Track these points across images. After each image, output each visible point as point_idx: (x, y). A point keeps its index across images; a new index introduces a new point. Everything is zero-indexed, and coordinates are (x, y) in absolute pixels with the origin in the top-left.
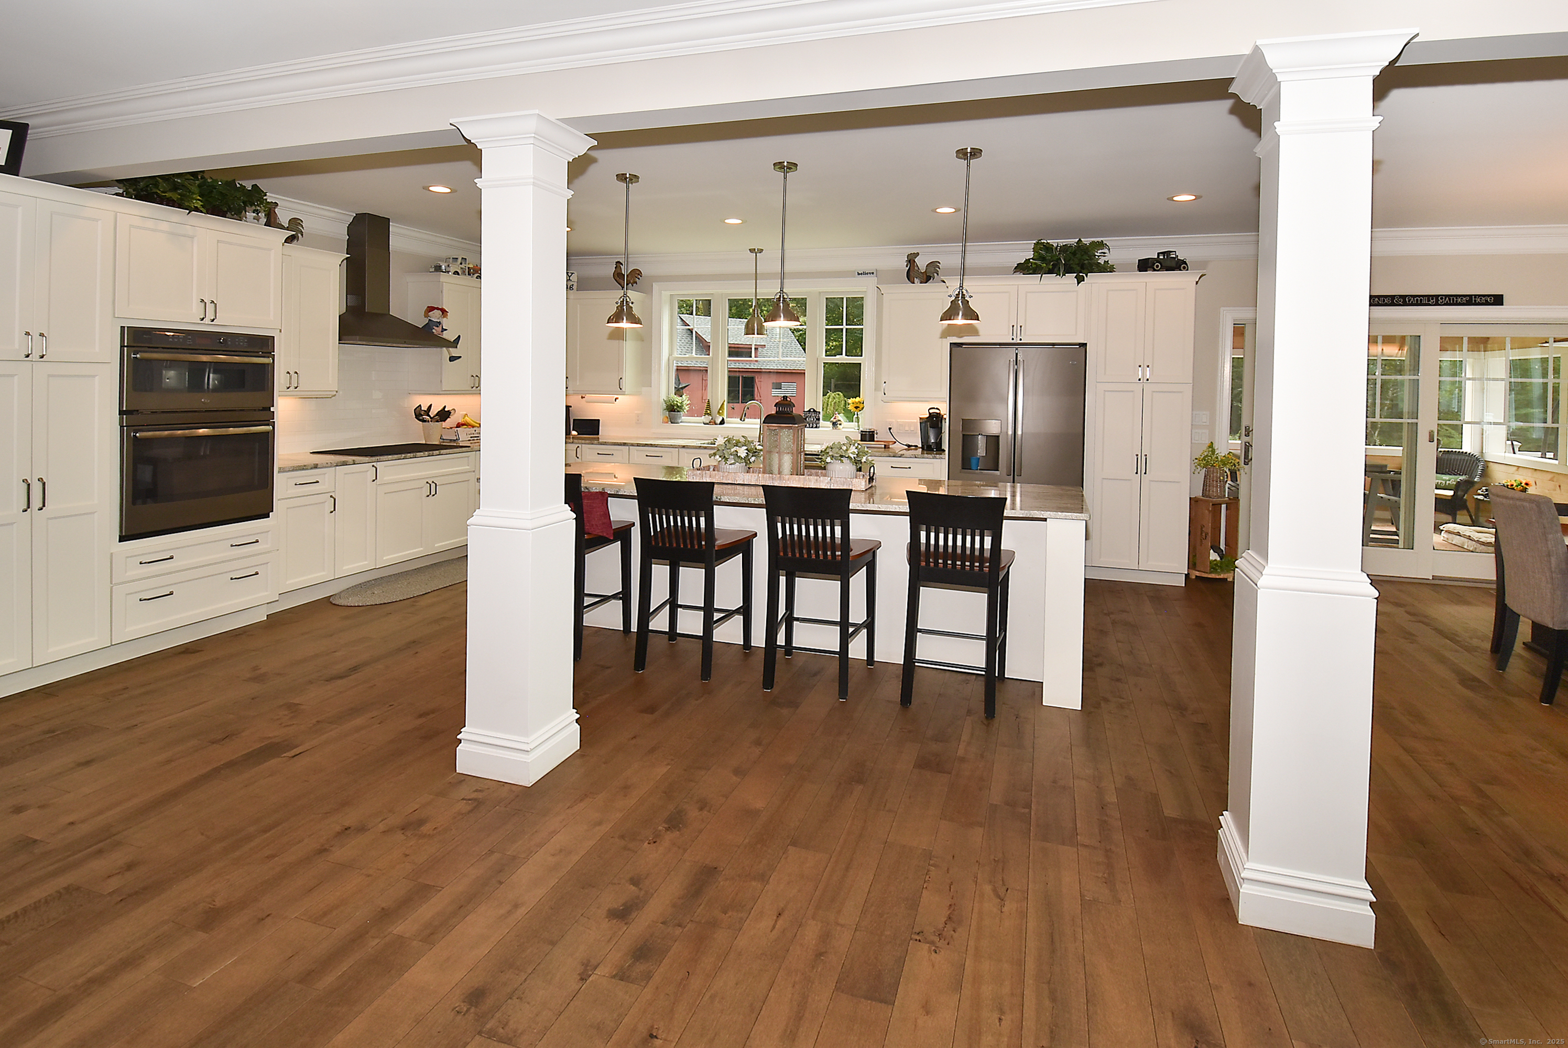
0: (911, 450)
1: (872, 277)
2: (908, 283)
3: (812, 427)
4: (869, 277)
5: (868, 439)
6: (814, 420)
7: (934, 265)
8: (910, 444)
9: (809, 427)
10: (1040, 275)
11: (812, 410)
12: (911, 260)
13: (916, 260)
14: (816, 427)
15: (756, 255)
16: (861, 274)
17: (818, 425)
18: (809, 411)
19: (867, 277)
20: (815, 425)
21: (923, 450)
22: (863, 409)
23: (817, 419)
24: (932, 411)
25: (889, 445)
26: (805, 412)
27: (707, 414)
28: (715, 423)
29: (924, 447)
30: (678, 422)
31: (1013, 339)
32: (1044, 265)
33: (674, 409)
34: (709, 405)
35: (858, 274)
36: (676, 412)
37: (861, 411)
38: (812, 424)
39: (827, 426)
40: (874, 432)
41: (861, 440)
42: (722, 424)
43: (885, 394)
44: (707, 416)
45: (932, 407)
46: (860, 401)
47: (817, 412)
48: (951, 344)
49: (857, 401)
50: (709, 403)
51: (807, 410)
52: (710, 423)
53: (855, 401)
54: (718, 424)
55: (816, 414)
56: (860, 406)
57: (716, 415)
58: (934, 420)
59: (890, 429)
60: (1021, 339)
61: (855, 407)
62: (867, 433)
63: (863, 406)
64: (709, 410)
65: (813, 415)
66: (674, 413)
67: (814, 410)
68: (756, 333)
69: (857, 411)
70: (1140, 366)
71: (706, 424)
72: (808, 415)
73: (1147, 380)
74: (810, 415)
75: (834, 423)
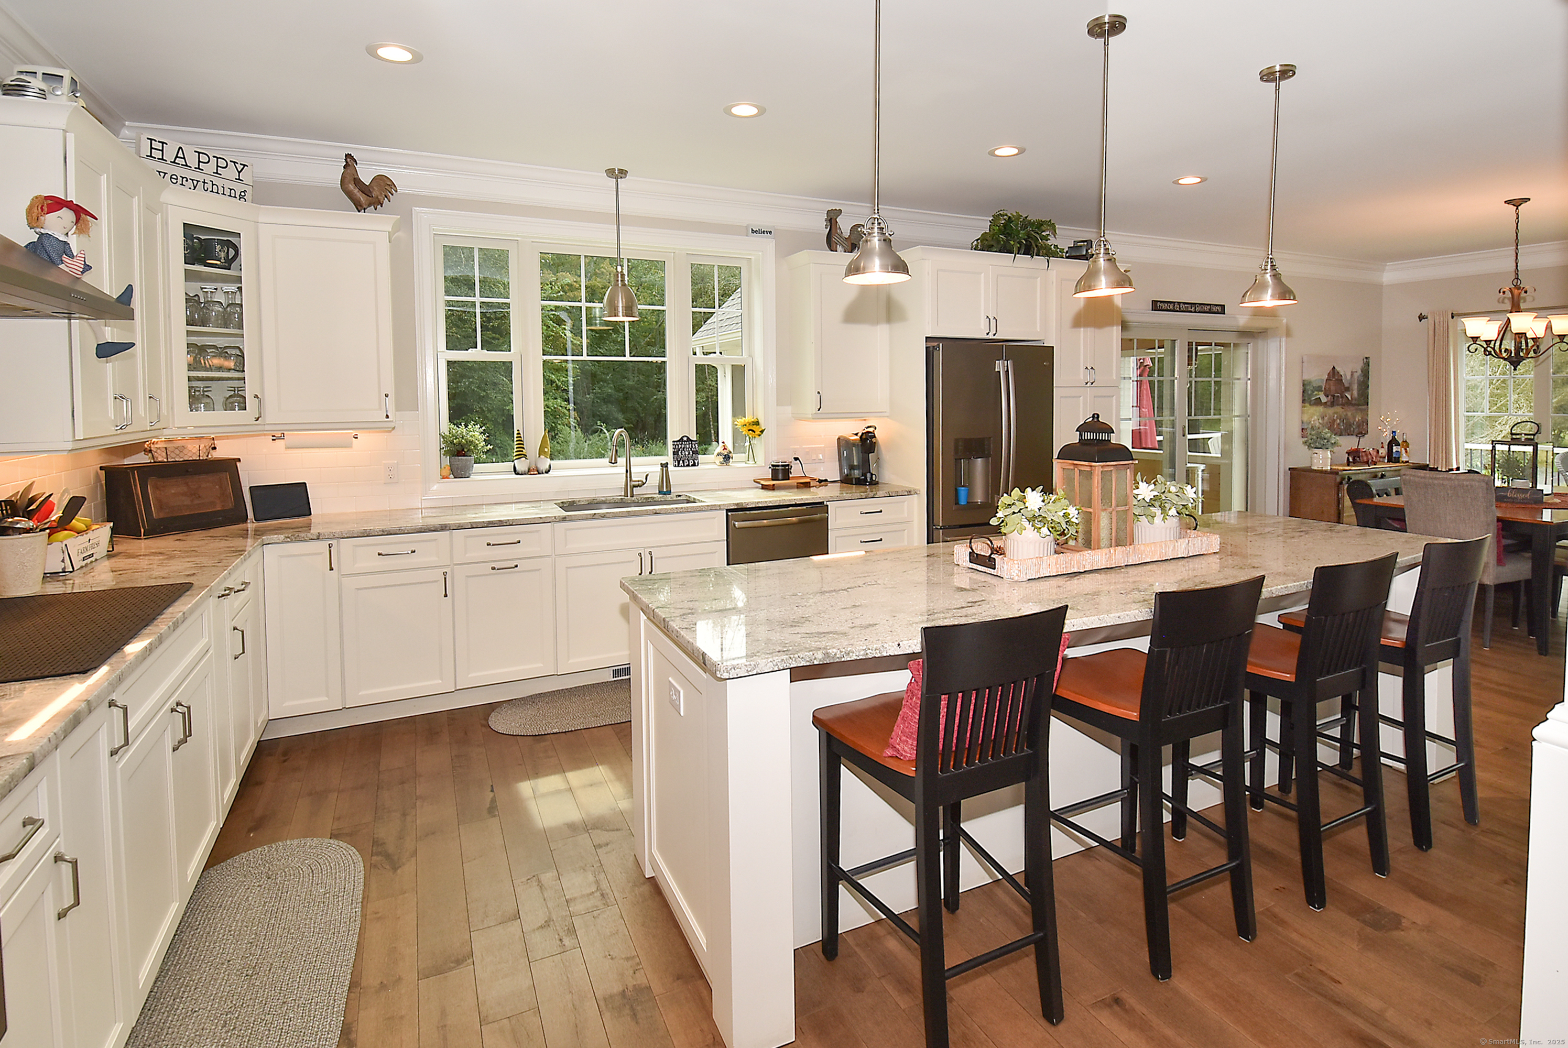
1: (769, 238)
2: (827, 251)
3: (688, 465)
4: (766, 237)
5: (780, 477)
6: (689, 453)
7: (860, 230)
8: (821, 478)
9: (684, 466)
10: (1013, 255)
11: (685, 439)
12: (832, 219)
13: (837, 220)
14: (694, 465)
15: (617, 181)
16: (756, 232)
17: (696, 462)
18: (681, 440)
19: (762, 237)
20: (691, 463)
21: (844, 485)
22: (762, 432)
23: (693, 452)
24: (867, 430)
25: (810, 482)
26: (674, 442)
27: (522, 455)
28: (538, 471)
29: (846, 480)
30: (467, 475)
31: (988, 334)
32: (1012, 243)
33: (463, 450)
34: (521, 441)
35: (753, 231)
36: (464, 456)
37: (760, 435)
38: (689, 461)
39: (709, 461)
40: (788, 465)
41: (773, 480)
42: (549, 471)
43: (819, 410)
44: (522, 459)
45: (869, 425)
46: (753, 420)
47: (692, 441)
48: (926, 338)
49: (750, 421)
50: (520, 437)
51: (678, 439)
52: (529, 472)
53: (747, 421)
54: (543, 473)
55: (692, 444)
56: (754, 428)
57: (538, 456)
58: (867, 442)
59: (796, 459)
60: (994, 335)
61: (749, 430)
62: (780, 468)
63: (760, 428)
64: (523, 448)
65: (688, 446)
66: (460, 458)
67: (688, 438)
68: (621, 314)
69: (750, 436)
70: (1087, 368)
71: (522, 474)
72: (680, 446)
73: (1092, 383)
74: (683, 446)
75: (725, 456)
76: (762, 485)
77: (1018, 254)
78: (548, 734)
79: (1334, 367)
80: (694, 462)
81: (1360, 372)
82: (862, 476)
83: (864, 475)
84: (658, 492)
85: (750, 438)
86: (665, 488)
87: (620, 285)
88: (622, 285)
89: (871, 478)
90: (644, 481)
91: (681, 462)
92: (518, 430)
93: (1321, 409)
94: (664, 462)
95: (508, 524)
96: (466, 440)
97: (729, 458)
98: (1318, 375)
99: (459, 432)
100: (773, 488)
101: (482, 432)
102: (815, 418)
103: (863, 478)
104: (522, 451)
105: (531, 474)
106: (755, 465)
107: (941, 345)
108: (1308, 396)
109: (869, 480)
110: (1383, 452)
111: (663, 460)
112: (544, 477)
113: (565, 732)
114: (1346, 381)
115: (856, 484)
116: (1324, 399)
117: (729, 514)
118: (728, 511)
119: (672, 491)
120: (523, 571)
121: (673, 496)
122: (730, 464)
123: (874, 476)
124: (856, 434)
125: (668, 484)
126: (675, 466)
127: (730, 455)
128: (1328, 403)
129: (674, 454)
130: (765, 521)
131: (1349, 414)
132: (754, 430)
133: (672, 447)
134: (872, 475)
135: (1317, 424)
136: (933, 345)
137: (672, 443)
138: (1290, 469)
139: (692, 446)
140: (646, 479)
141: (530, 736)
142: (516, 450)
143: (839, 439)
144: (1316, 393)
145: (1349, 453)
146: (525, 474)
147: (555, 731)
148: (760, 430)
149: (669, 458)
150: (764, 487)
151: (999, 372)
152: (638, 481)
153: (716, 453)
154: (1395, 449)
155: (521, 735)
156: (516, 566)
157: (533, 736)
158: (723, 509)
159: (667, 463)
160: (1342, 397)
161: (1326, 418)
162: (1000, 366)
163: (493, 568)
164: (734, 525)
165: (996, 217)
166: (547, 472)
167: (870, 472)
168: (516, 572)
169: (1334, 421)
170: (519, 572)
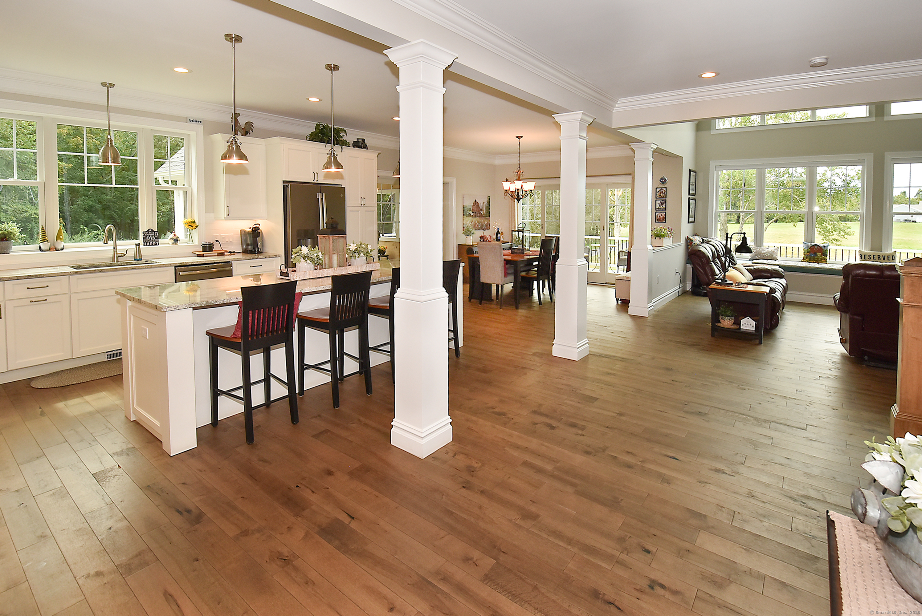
0: (232, 255)
1: (199, 124)
3: (153, 245)
4: (198, 124)
5: (207, 250)
6: (153, 238)
7: (249, 125)
8: (231, 251)
9: (150, 245)
10: (325, 144)
11: (150, 230)
12: (235, 118)
13: (238, 119)
14: (156, 245)
15: (108, 89)
16: (192, 121)
17: (157, 243)
18: (148, 231)
19: (196, 124)
21: (244, 254)
22: (197, 227)
23: (155, 237)
24: (255, 226)
25: (224, 253)
26: (143, 232)
27: (44, 240)
28: (55, 249)
29: (245, 252)
30: (8, 252)
31: (314, 180)
32: (325, 138)
33: (6, 238)
34: (44, 232)
35: (190, 121)
36: (6, 241)
37: (195, 228)
38: (153, 242)
39: (166, 242)
40: (212, 244)
41: (203, 251)
42: (63, 249)
43: (228, 215)
44: (45, 242)
45: (256, 223)
46: (192, 220)
47: (155, 232)
48: (283, 181)
49: (190, 221)
50: (44, 230)
51: (146, 231)
52: (50, 250)
53: (188, 221)
54: (59, 250)
55: (155, 233)
56: (192, 224)
57: (55, 240)
58: (256, 232)
59: (217, 241)
60: (317, 181)
61: (189, 226)
62: (207, 245)
63: (196, 224)
64: (46, 236)
65: (152, 234)
66: (3, 242)
67: (152, 230)
68: (110, 162)
69: (190, 229)
70: (361, 198)
71: (45, 251)
72: (147, 234)
73: (364, 205)
74: (149, 234)
75: (175, 239)
76: (197, 255)
77: (328, 143)
78: (70, 385)
79: (476, 201)
80: (156, 243)
81: (486, 202)
82: (253, 249)
83: (254, 248)
84: (134, 259)
85: (190, 230)
86: (138, 258)
87: (109, 146)
88: (111, 146)
89: (258, 250)
90: (125, 253)
91: (148, 243)
92: (42, 226)
93: (471, 218)
94: (137, 243)
95: (40, 276)
96: (7, 231)
97: (177, 241)
98: (469, 204)
99: (3, 227)
100: (203, 256)
101: (18, 227)
102: (226, 219)
103: (254, 250)
104: (45, 238)
105: (51, 251)
106: (193, 244)
107: (290, 185)
108: (465, 213)
109: (257, 251)
110: (495, 237)
111: (137, 242)
112: (60, 252)
113: (81, 383)
114: (481, 205)
115: (250, 253)
116: (472, 214)
117: (177, 268)
118: (175, 267)
119: (142, 259)
120: (50, 303)
121: (143, 261)
122: (178, 244)
123: (259, 249)
124: (250, 228)
125: (140, 255)
126: (145, 245)
127: (178, 239)
128: (474, 216)
129: (143, 239)
130: (198, 271)
131: (482, 221)
132: (192, 225)
133: (142, 235)
134: (258, 248)
135: (469, 225)
136: (286, 185)
137: (142, 233)
138: (458, 245)
139: (155, 235)
140: (126, 252)
141: (58, 387)
142: (41, 237)
143: (241, 230)
144: (469, 211)
145: (481, 237)
146: (47, 251)
147: (74, 383)
148: (196, 226)
149: (141, 241)
150: (198, 256)
151: (318, 199)
152: (121, 254)
153: (169, 238)
154: (499, 235)
155: (53, 388)
156: (46, 300)
157: (60, 387)
158: (173, 266)
159: (139, 244)
160: (479, 213)
161: (473, 222)
162: (319, 196)
163: (31, 302)
164: (179, 274)
165: (318, 125)
166: (62, 250)
167: (258, 247)
168: (45, 303)
169: (476, 224)
170: (47, 303)
